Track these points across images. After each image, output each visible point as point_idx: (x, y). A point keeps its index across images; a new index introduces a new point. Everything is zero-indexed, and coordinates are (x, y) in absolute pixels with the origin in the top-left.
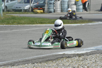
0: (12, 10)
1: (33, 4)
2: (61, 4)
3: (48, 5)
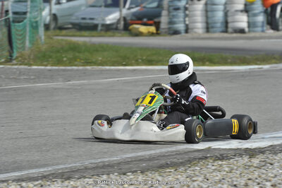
0: (70, 26)
1: (129, 9)
2: (206, 11)
3: (169, 12)
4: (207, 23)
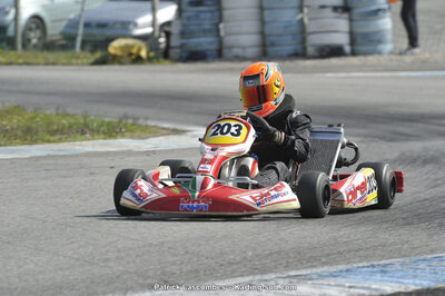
2: (262, 8)
4: (262, 34)
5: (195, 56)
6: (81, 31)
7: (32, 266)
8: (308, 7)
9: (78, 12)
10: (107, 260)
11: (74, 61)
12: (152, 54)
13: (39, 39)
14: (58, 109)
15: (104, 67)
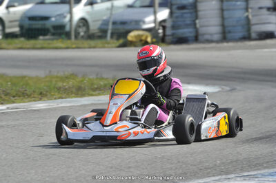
2: (222, 10)
4: (223, 26)
5: (181, 41)
6: (110, 27)
7: (83, 172)
8: (251, 8)
9: (109, 15)
10: (130, 167)
11: (106, 45)
12: (154, 40)
13: (85, 32)
14: (97, 75)
15: (125, 49)
